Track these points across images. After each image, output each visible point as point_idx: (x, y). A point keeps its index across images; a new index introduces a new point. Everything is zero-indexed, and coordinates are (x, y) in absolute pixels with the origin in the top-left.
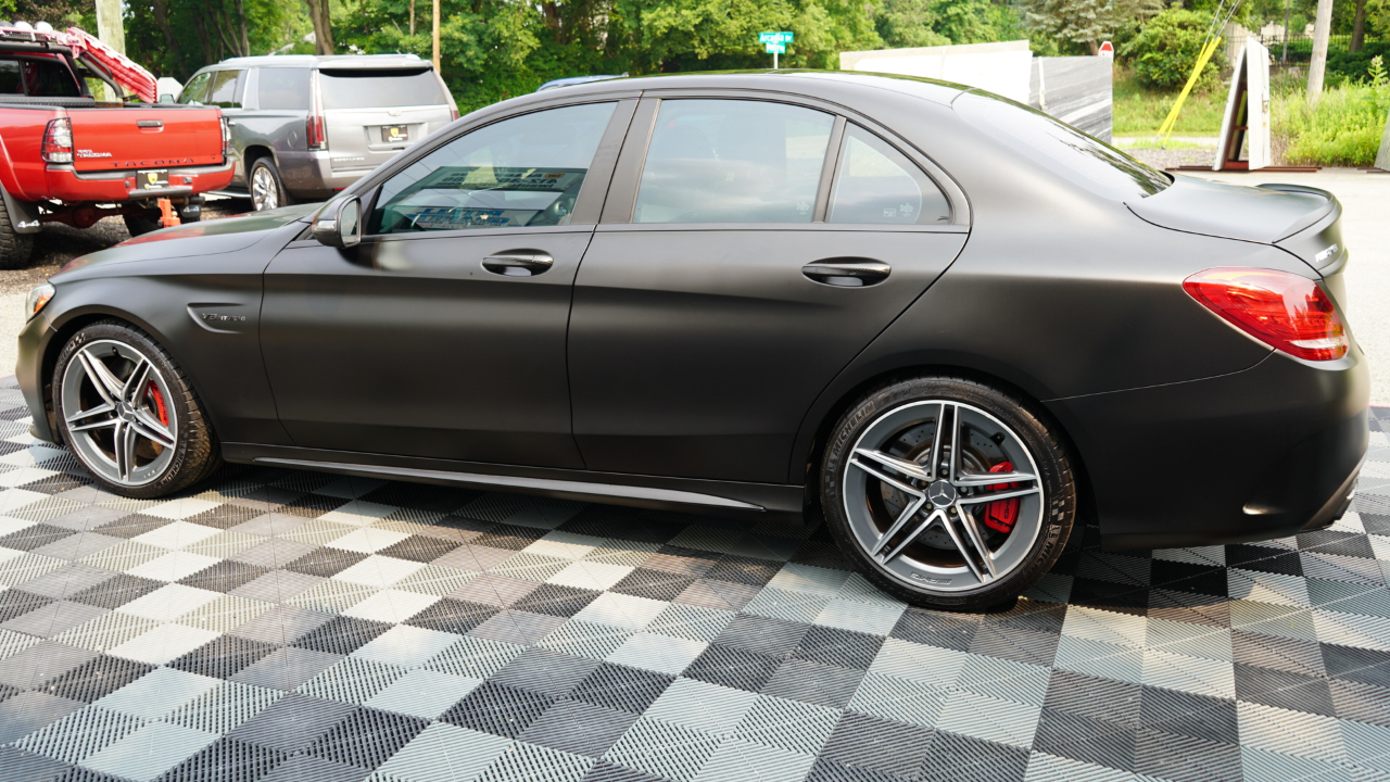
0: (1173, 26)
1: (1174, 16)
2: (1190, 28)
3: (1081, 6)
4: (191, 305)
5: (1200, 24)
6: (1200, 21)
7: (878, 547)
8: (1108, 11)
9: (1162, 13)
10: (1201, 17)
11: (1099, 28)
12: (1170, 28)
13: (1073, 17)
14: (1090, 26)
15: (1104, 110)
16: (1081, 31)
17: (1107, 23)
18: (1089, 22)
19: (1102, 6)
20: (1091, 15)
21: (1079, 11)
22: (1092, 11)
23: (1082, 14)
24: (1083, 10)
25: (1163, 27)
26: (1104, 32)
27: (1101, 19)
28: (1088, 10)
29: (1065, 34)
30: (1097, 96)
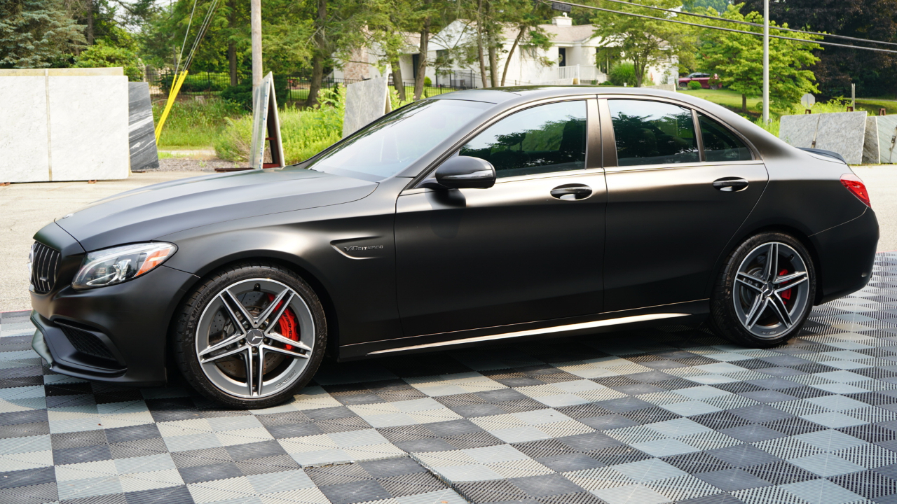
0: (103, 59)
1: (102, 51)
2: (117, 61)
3: (20, 38)
4: (334, 242)
5: (124, 59)
6: (124, 56)
7: (747, 322)
8: (43, 44)
9: (90, 48)
10: (123, 53)
11: (38, 57)
12: (101, 61)
13: (12, 47)
14: (30, 55)
15: (148, 125)
16: (22, 59)
17: (44, 53)
18: (28, 52)
19: (39, 39)
20: (30, 47)
21: (17, 42)
22: (29, 43)
23: (21, 45)
24: (21, 41)
25: (94, 59)
26: (42, 61)
27: (38, 50)
28: (26, 42)
29: (7, 61)
30: (142, 114)
